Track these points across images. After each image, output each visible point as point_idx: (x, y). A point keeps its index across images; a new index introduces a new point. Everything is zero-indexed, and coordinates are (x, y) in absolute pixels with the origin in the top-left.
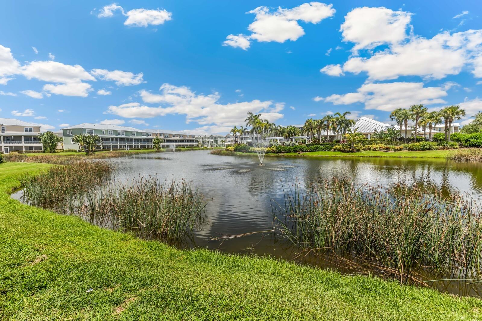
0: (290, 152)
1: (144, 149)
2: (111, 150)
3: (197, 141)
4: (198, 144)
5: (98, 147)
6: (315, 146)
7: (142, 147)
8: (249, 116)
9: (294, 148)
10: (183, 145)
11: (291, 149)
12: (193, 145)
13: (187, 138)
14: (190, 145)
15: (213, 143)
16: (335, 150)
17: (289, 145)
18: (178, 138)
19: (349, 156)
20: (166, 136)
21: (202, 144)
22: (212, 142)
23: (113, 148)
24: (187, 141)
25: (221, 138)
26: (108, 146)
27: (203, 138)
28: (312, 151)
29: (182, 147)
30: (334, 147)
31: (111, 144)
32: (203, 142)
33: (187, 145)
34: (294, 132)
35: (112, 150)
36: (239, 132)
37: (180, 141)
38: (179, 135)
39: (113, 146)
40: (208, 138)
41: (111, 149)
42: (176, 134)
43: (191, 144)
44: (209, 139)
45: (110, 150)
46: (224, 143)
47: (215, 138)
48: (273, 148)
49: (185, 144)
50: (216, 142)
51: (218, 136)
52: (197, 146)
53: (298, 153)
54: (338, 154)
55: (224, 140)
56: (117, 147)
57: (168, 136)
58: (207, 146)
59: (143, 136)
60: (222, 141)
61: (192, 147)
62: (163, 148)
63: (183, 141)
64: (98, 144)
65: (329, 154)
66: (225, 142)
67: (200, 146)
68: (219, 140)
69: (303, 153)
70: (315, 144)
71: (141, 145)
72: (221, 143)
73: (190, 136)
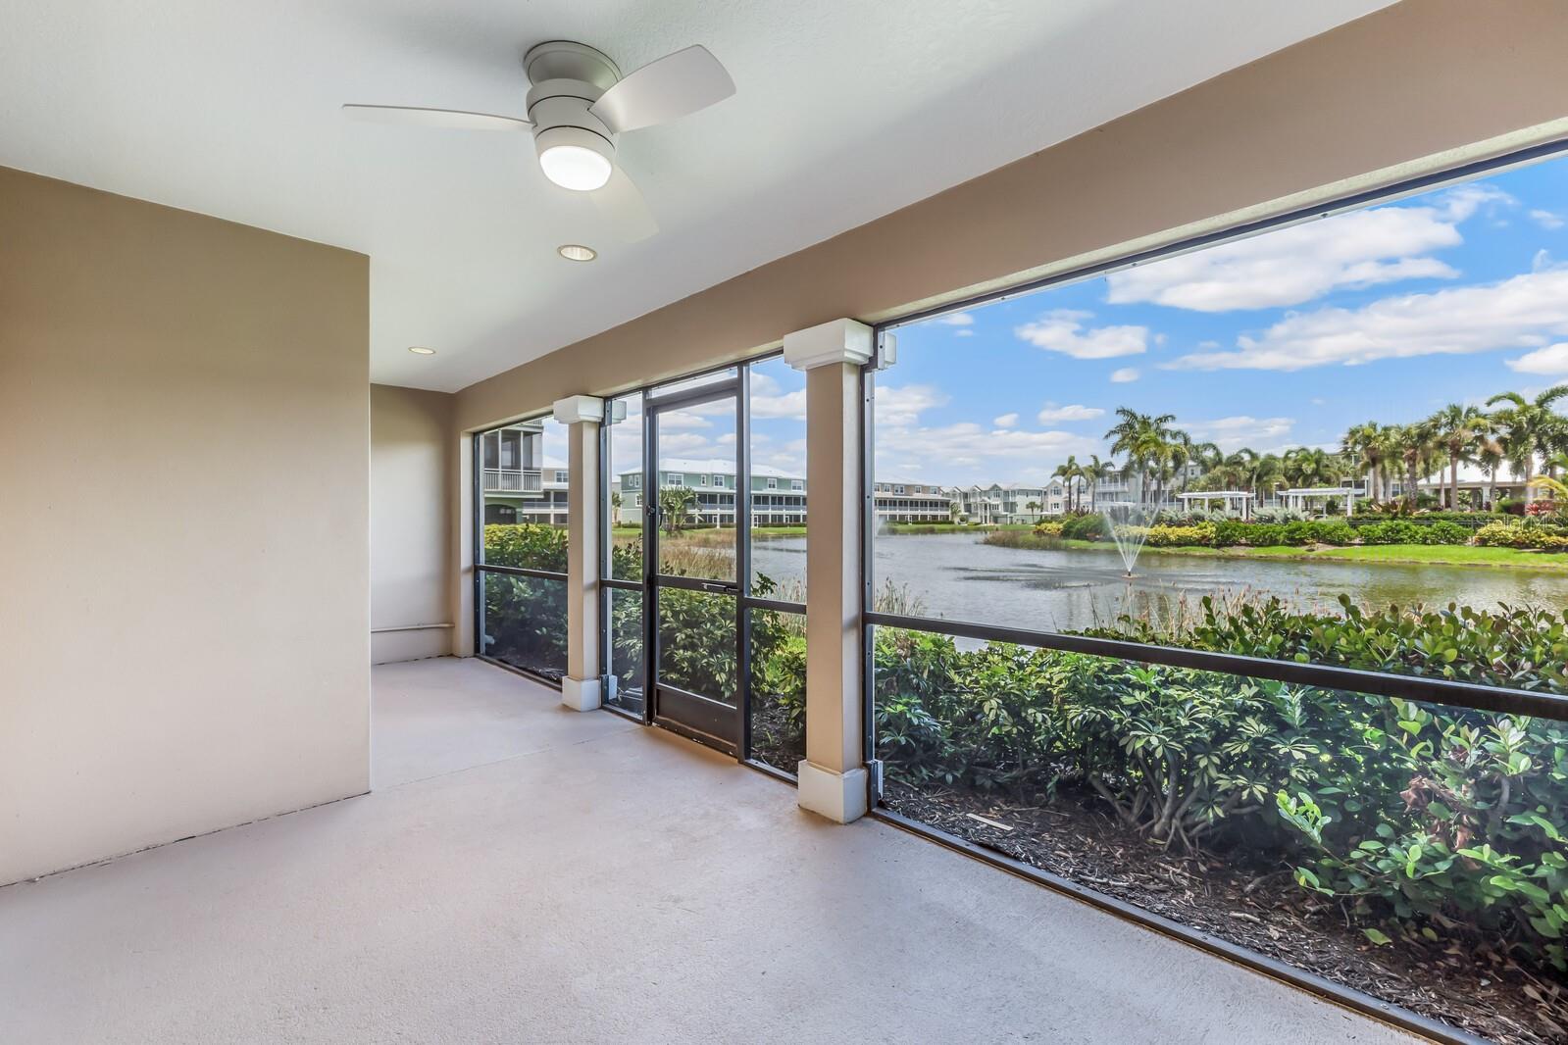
0: (1274, 542)
1: (795, 526)
2: (718, 527)
3: (946, 504)
4: (949, 513)
5: (691, 519)
6: (1383, 525)
7: (791, 521)
8: (1121, 420)
9: (1291, 532)
10: (902, 517)
11: (1278, 534)
12: (935, 517)
13: (916, 496)
14: (924, 517)
15: (1001, 511)
16: (1483, 542)
17: (1272, 519)
19: (1554, 564)
21: (963, 513)
22: (996, 507)
23: (721, 521)
24: (914, 504)
25: (1027, 493)
26: (710, 516)
27: (966, 496)
28: (1370, 541)
29: (900, 523)
30: (1481, 531)
31: (718, 511)
32: (968, 508)
33: (915, 517)
35: (721, 526)
36: (1082, 474)
38: (893, 485)
39: (722, 516)
40: (985, 493)
41: (718, 523)
42: (883, 484)
43: (929, 512)
44: (986, 498)
45: (716, 526)
46: (1037, 511)
47: (1006, 493)
48: (1201, 529)
49: (909, 512)
50: (1011, 507)
51: (1016, 488)
52: (946, 520)
53: (1307, 547)
54: (1497, 556)
55: (1038, 500)
56: (731, 518)
58: (978, 520)
59: (794, 488)
60: (1032, 505)
61: (929, 523)
63: (903, 504)
64: (690, 511)
65: (1449, 556)
66: (1041, 507)
67: (957, 520)
68: (1021, 501)
69: (1330, 549)
70: (1385, 516)
71: (788, 512)
72: (1029, 511)
73: (925, 489)
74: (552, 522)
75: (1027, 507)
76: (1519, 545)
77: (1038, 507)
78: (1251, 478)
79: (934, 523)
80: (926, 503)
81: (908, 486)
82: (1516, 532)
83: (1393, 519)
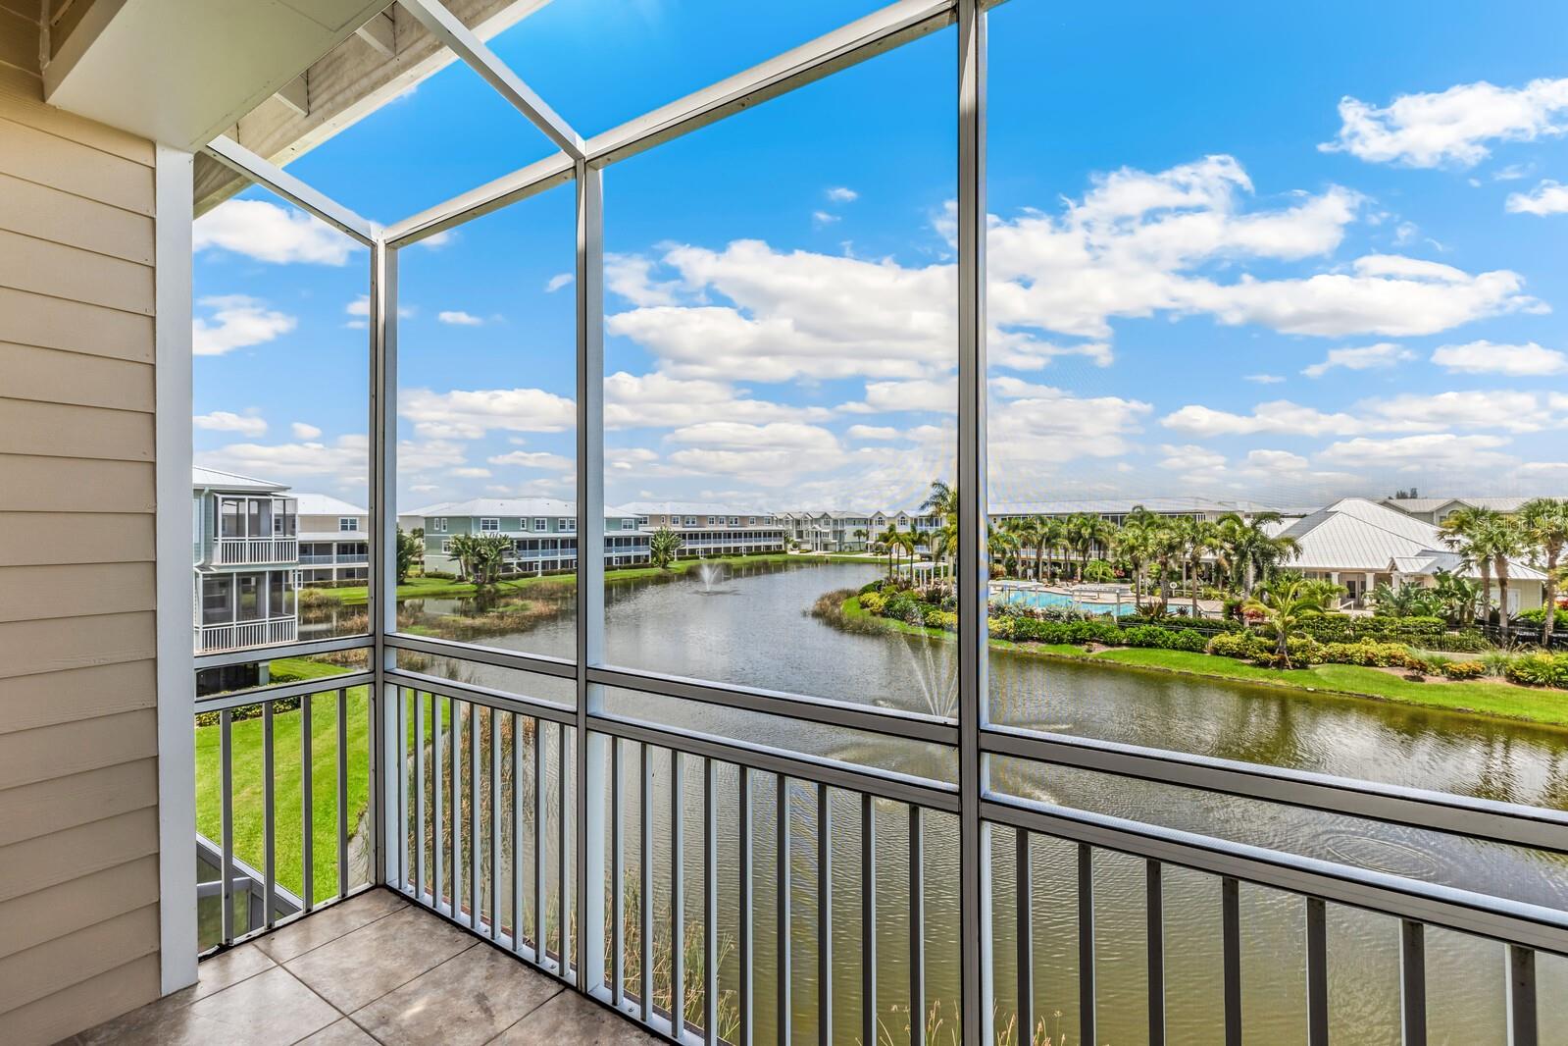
0: (1060, 641)
1: (625, 568)
2: (540, 575)
3: (778, 534)
4: (782, 543)
5: (507, 567)
7: (621, 563)
8: (935, 491)
9: (1075, 631)
10: (736, 549)
11: (1064, 633)
12: (768, 547)
13: (751, 528)
14: (758, 548)
15: (831, 539)
16: (1216, 652)
17: (1058, 616)
18: (723, 528)
19: (1266, 680)
20: (688, 523)
21: (795, 539)
22: (827, 534)
23: (543, 567)
24: (748, 535)
25: (854, 521)
26: (531, 563)
27: (798, 522)
28: (1134, 644)
29: (734, 555)
30: (1216, 639)
31: (540, 558)
32: (800, 534)
33: (749, 548)
34: (1092, 534)
35: (544, 574)
37: (728, 535)
38: (727, 517)
39: (543, 562)
40: (816, 521)
41: (540, 570)
42: (717, 517)
43: (763, 543)
44: (817, 526)
45: (537, 574)
46: (863, 539)
47: (836, 522)
48: (1002, 622)
49: (743, 544)
50: (839, 534)
51: (845, 516)
52: (779, 551)
53: (1087, 647)
54: (1224, 668)
55: (863, 528)
56: (554, 563)
57: (693, 522)
58: (808, 547)
59: (625, 527)
60: (859, 533)
61: (763, 554)
62: (679, 559)
63: (737, 535)
64: (506, 560)
65: (1191, 665)
66: (867, 535)
67: (790, 546)
68: (849, 530)
70: (1146, 618)
71: (620, 554)
72: (856, 539)
73: (759, 519)
74: (335, 578)
75: (855, 535)
76: (1238, 655)
77: (864, 535)
78: (1042, 540)
79: (767, 553)
80: (760, 533)
81: (742, 518)
82: (1238, 644)
83: (1151, 622)
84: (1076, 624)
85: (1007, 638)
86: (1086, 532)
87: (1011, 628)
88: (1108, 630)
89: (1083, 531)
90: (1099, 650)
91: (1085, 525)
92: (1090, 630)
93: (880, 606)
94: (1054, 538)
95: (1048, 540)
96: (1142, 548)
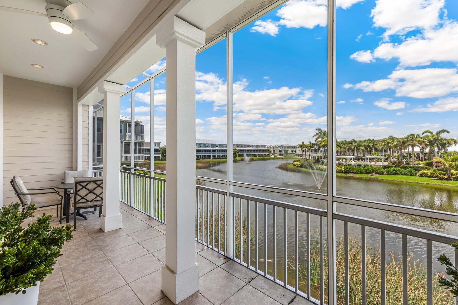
0: (361, 173)
1: (224, 158)
2: (201, 159)
3: (268, 151)
4: (269, 153)
6: (393, 169)
8: (317, 132)
9: (366, 170)
10: (255, 154)
11: (363, 170)
12: (265, 154)
13: (259, 148)
15: (284, 152)
16: (421, 176)
17: (360, 165)
18: (251, 148)
19: (441, 184)
20: (241, 147)
21: (273, 153)
22: (282, 151)
23: (202, 157)
24: (259, 151)
25: (291, 147)
26: (199, 156)
27: (274, 148)
28: (388, 173)
29: (255, 156)
30: (421, 172)
31: (201, 155)
32: (274, 151)
33: (259, 155)
34: (373, 146)
35: (202, 159)
36: (306, 147)
37: (253, 151)
38: (253, 145)
40: (279, 147)
41: (201, 158)
42: (250, 145)
43: (263, 153)
44: (279, 149)
45: (200, 159)
46: (294, 152)
47: (285, 147)
48: (340, 168)
49: (257, 153)
50: (287, 151)
51: (288, 146)
52: (268, 155)
53: (370, 175)
54: (425, 181)
55: (294, 149)
56: (205, 156)
57: (243, 147)
58: (277, 155)
59: (224, 147)
60: (292, 151)
62: (239, 157)
63: (256, 151)
65: (411, 180)
67: (271, 155)
69: (377, 175)
70: (393, 166)
71: (222, 154)
72: (292, 153)
73: (262, 146)
75: (291, 151)
76: (431, 176)
77: (294, 151)
78: (355, 148)
79: (264, 156)
80: (262, 150)
81: (257, 146)
82: (430, 173)
83: (395, 167)
84: (367, 168)
85: (342, 172)
86: (371, 145)
87: (343, 169)
88: (379, 169)
89: (370, 144)
90: (375, 176)
91: (371, 143)
92: (372, 169)
93: (299, 165)
94: (359, 147)
95: (357, 148)
96: (392, 143)
